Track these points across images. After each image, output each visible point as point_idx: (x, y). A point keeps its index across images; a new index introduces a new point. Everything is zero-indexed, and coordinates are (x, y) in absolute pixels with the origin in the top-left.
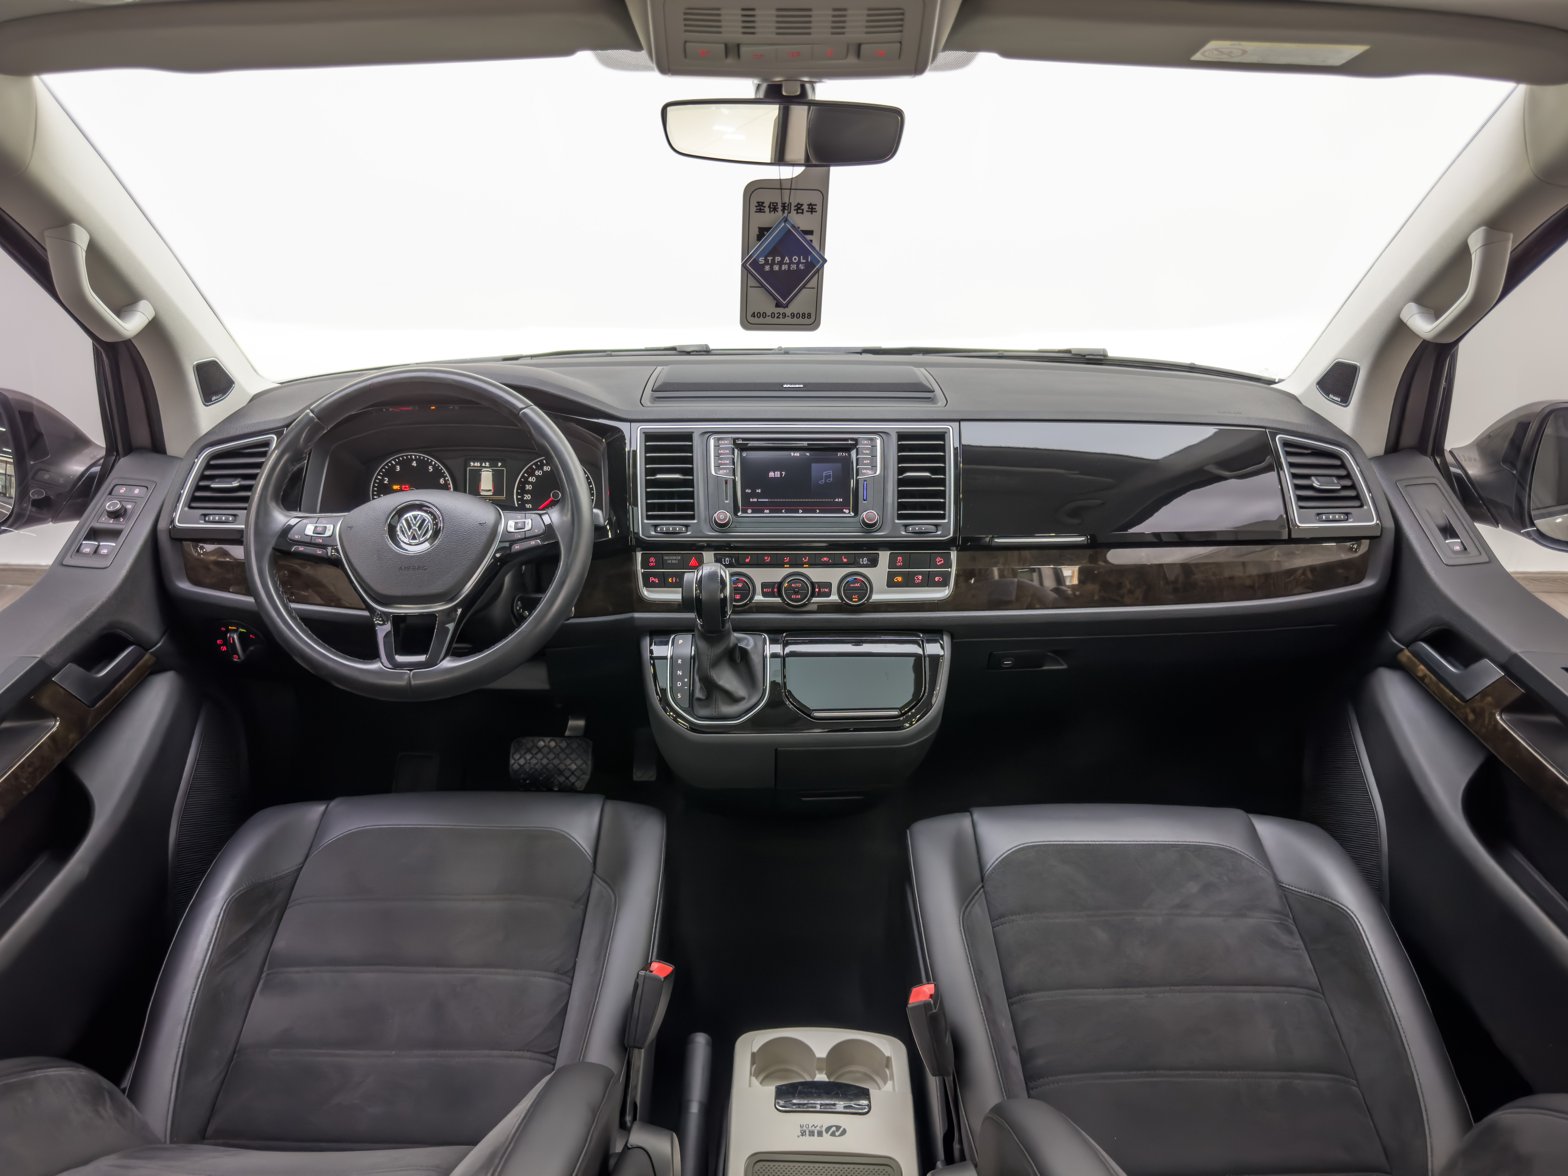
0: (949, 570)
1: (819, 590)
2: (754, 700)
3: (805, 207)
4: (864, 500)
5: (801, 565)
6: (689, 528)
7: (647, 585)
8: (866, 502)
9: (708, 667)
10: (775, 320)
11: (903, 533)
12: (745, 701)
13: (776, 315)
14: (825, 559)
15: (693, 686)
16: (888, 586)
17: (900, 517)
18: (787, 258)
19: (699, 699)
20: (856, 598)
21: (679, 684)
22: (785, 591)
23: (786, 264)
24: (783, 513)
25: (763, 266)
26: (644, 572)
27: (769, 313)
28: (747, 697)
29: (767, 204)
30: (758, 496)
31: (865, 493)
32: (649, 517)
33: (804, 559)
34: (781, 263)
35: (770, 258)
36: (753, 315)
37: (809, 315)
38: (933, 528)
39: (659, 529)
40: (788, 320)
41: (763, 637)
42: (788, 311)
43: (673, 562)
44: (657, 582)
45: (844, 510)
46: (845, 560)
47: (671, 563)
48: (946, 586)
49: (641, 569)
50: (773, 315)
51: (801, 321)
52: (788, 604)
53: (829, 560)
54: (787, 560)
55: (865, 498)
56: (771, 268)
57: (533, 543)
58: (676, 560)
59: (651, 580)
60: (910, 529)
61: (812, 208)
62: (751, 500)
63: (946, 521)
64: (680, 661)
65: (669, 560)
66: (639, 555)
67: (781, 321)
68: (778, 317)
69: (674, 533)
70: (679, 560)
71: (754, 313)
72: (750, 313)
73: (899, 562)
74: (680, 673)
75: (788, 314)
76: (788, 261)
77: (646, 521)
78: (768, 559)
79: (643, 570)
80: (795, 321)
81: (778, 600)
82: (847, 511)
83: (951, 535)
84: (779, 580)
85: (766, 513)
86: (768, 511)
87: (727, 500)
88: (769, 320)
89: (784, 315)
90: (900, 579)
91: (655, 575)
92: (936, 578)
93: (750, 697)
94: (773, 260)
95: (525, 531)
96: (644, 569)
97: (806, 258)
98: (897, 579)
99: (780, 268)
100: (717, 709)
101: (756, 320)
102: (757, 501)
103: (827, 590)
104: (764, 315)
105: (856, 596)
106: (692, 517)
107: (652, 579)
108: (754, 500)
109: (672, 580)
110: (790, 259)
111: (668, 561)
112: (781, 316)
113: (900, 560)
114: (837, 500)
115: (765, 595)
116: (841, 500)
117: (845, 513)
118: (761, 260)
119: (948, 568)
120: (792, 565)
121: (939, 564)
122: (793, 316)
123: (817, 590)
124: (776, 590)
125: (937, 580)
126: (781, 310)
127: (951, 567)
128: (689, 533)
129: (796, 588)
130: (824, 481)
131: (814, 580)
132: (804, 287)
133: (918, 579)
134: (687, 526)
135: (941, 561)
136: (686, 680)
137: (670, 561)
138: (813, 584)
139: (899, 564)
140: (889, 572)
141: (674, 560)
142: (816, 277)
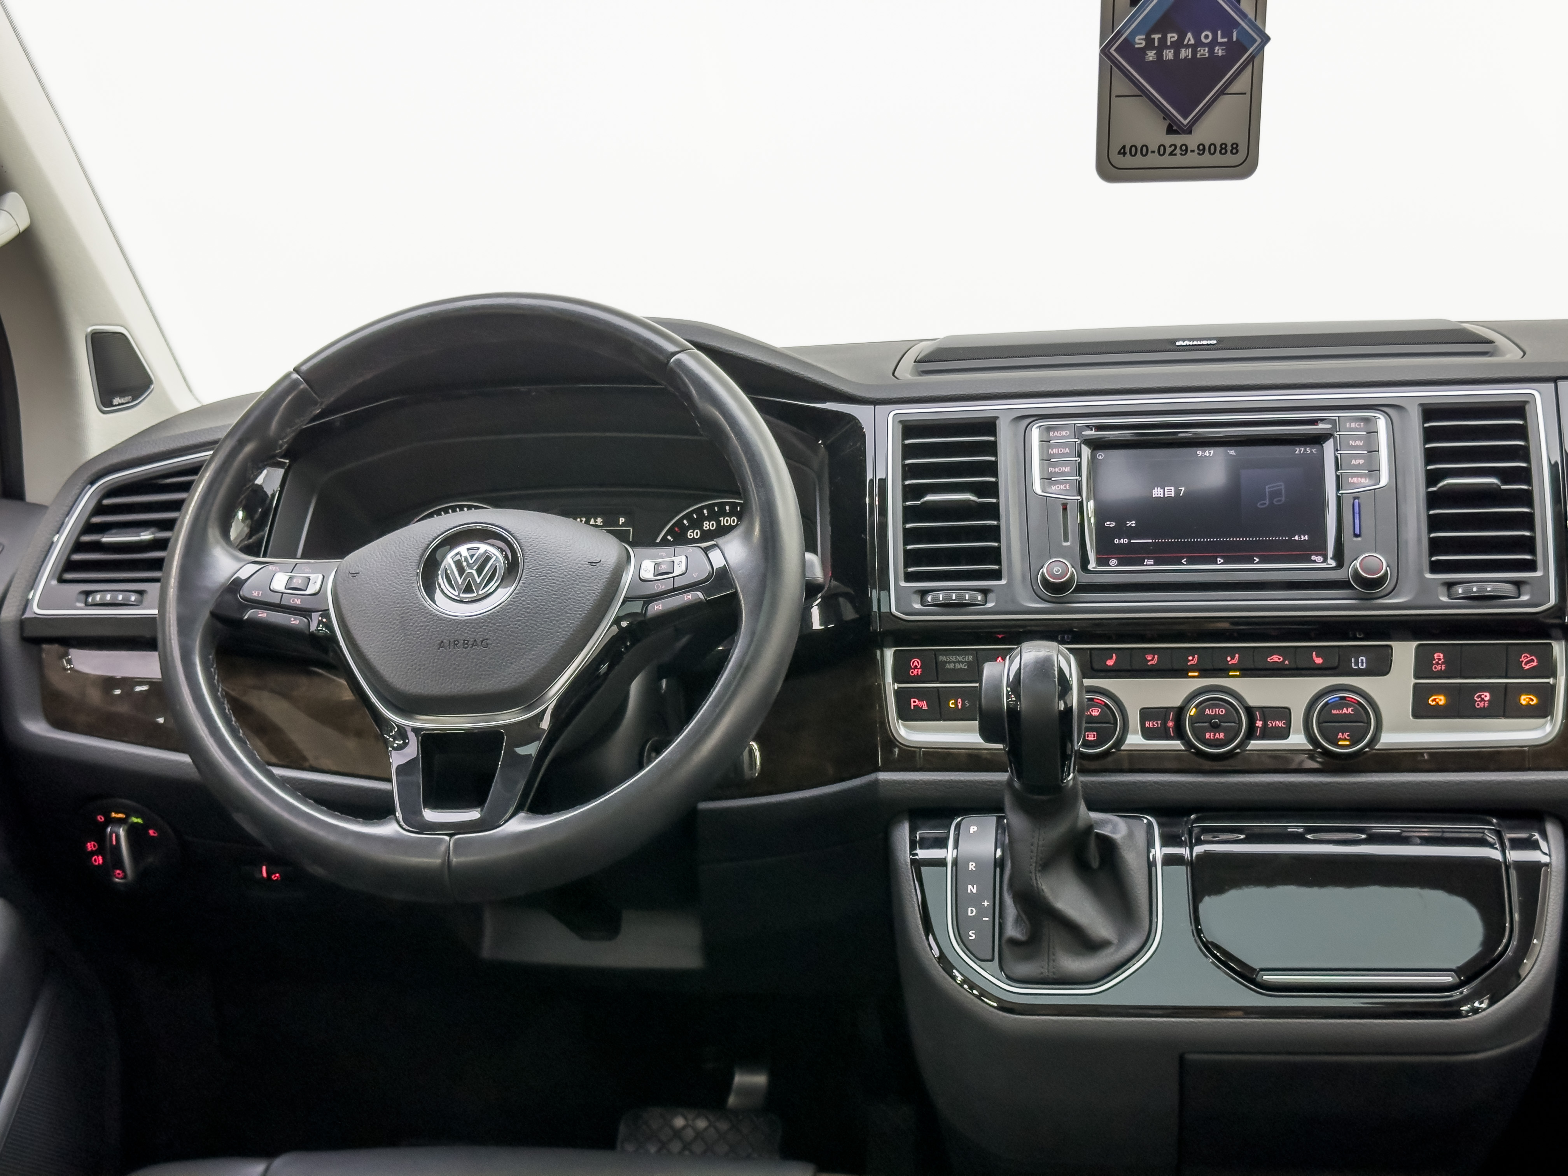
0: (1551, 681)
1: (1265, 724)
2: (1132, 946)
4: (1356, 536)
5: (1223, 672)
6: (991, 596)
7: (906, 714)
8: (1359, 539)
9: (1032, 868)
10: (1167, 161)
11: (1444, 599)
12: (1111, 950)
13: (1169, 150)
14: (1276, 658)
15: (1001, 917)
16: (1417, 714)
17: (1436, 567)
18: (1189, 35)
19: (1013, 942)
20: (1345, 739)
21: (972, 912)
22: (1192, 724)
23: (1188, 46)
24: (1184, 565)
25: (1143, 51)
26: (899, 688)
27: (1153, 147)
28: (1115, 941)
30: (1131, 533)
31: (1357, 521)
32: (909, 577)
33: (1229, 659)
34: (1177, 46)
35: (1156, 37)
36: (1122, 152)
37: (1235, 148)
38: (1509, 589)
39: (929, 599)
40: (1192, 159)
41: (1145, 821)
42: (1192, 141)
43: (958, 666)
44: (925, 707)
45: (1313, 557)
46: (1319, 661)
47: (954, 670)
48: (1545, 717)
49: (893, 684)
50: (1161, 150)
51: (1218, 159)
52: (1200, 753)
53: (1284, 661)
54: (1193, 660)
55: (1357, 532)
56: (1159, 55)
57: (688, 597)
58: (962, 662)
59: (913, 704)
60: (1460, 591)
62: (1116, 541)
63: (1539, 574)
64: (972, 866)
65: (949, 663)
66: (889, 654)
67: (1178, 160)
68: (1171, 154)
69: (960, 606)
70: (969, 663)
71: (1124, 147)
72: (1115, 149)
73: (1437, 663)
74: (972, 889)
75: (1193, 145)
76: (1192, 42)
77: (903, 584)
78: (1153, 659)
79: (896, 686)
80: (1206, 159)
81: (1177, 745)
82: (1319, 559)
83: (1553, 601)
84: (1178, 704)
85: (1146, 565)
86: (1152, 562)
87: (1066, 540)
88: (1153, 159)
89: (1185, 150)
90: (1441, 700)
91: (921, 694)
92: (1523, 697)
93: (1122, 941)
94: (1163, 40)
95: (674, 577)
96: (899, 682)
97: (1227, 34)
98: (1435, 699)
99: (1177, 54)
100: (1051, 963)
101: (1128, 161)
102: (1129, 542)
103: (1280, 724)
104: (1144, 150)
105: (1346, 735)
106: (997, 575)
107: (914, 702)
108: (1122, 541)
109: (956, 704)
110: (1197, 37)
111: (948, 666)
112: (1178, 151)
113: (1439, 659)
114: (1297, 538)
115: (1148, 734)
116: (1306, 538)
117: (1315, 562)
118: (1140, 41)
119: (1548, 677)
120: (1205, 672)
121: (1527, 667)
122: (1202, 149)
123: (1259, 724)
124: (1171, 724)
125: (1523, 702)
126: (1178, 140)
127: (1554, 674)
128: (990, 605)
129: (1215, 717)
130: (1267, 502)
131: (1252, 703)
132: (1222, 92)
133: (1483, 700)
134: (985, 592)
135: (1532, 660)
136: (986, 903)
137: (952, 666)
138: (1249, 710)
139: (1439, 668)
140: (1416, 685)
141: (959, 662)
142: (1248, 71)
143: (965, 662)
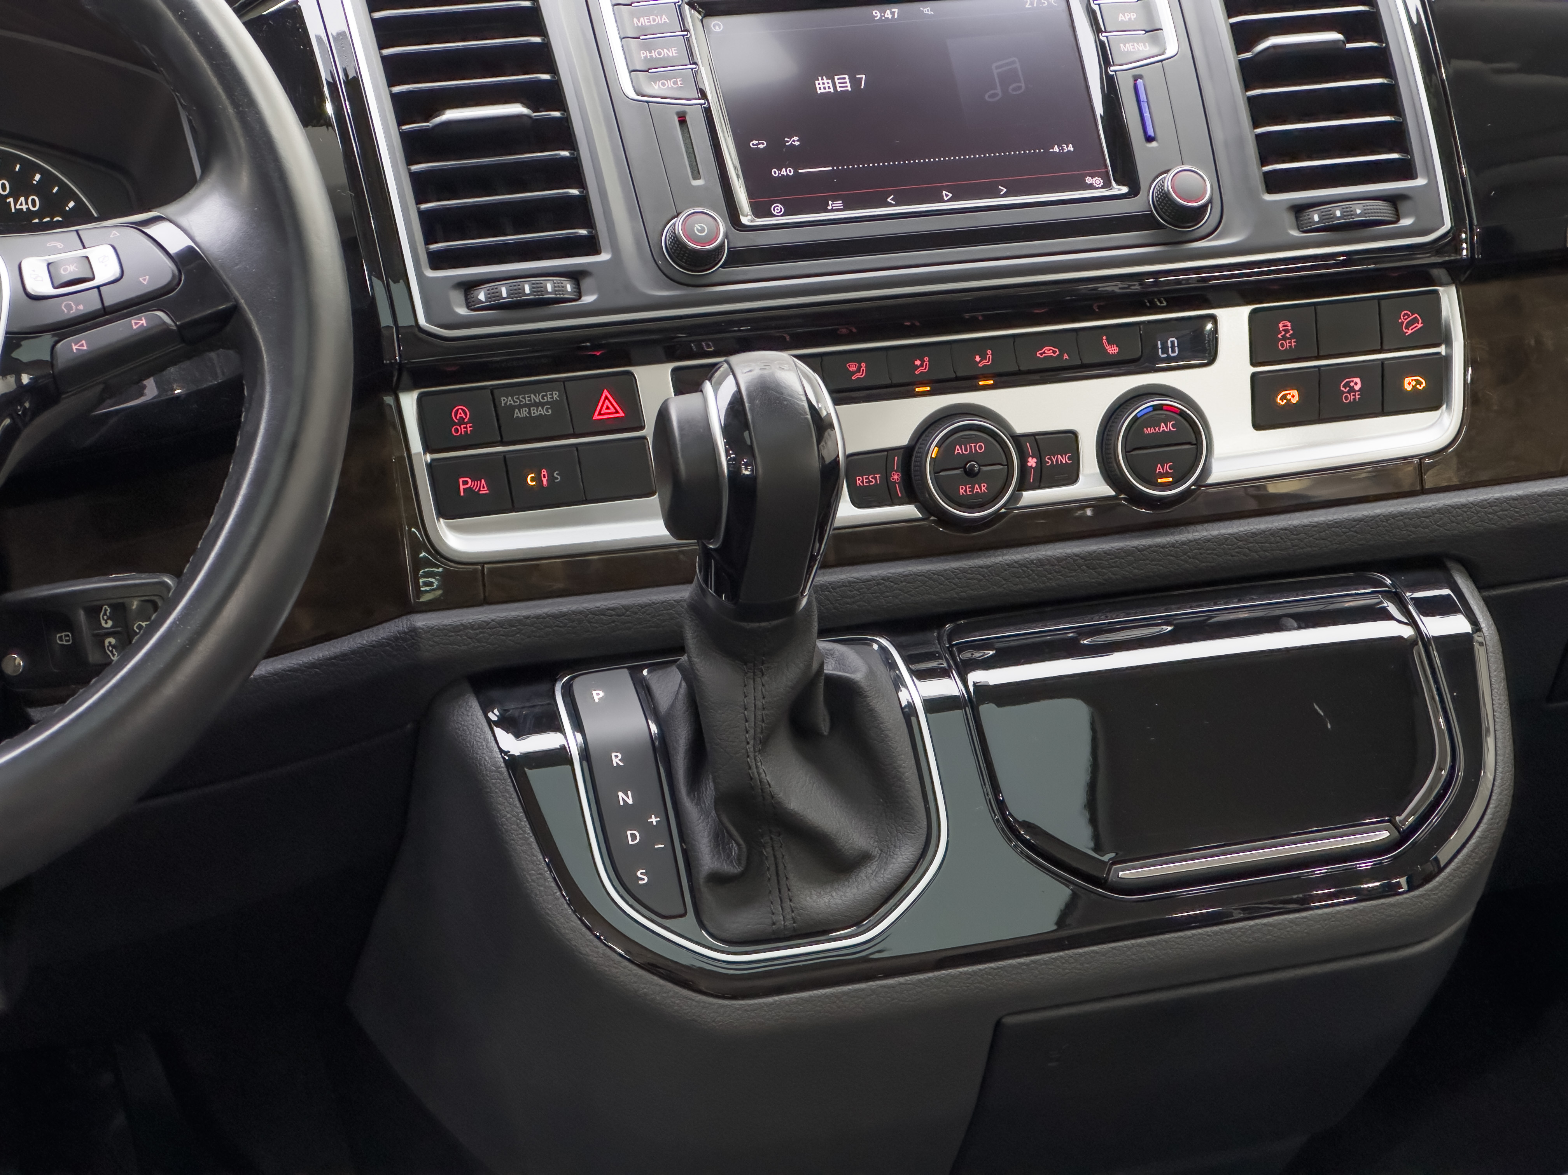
0: (1442, 350)
1: (1041, 462)
2: (904, 856)
4: (1149, 139)
5: (969, 383)
6: (586, 283)
7: (446, 511)
8: (1154, 144)
11: (1295, 233)
12: (871, 868)
14: (1048, 351)
15: (682, 839)
16: (1259, 424)
17: (1274, 183)
19: (718, 879)
20: (1166, 475)
21: (633, 837)
22: (935, 472)
24: (890, 205)
26: (433, 460)
28: (876, 852)
30: (795, 157)
31: (1147, 115)
32: (438, 261)
33: (978, 359)
38: (1382, 210)
39: (482, 296)
41: (875, 647)
43: (536, 412)
44: (485, 491)
45: (1089, 180)
46: (1113, 350)
47: (530, 419)
48: (1436, 408)
49: (425, 453)
52: (945, 519)
53: (1061, 355)
54: (922, 366)
55: (1148, 133)
57: (139, 323)
58: (542, 405)
60: (1316, 218)
62: (775, 173)
63: (1420, 181)
64: (616, 759)
65: (520, 407)
66: (409, 402)
69: (541, 303)
70: (553, 404)
73: (1284, 338)
74: (626, 798)
77: (430, 273)
78: (858, 371)
79: (429, 457)
81: (909, 511)
82: (1098, 181)
83: (1448, 225)
84: (906, 441)
85: (833, 210)
86: (839, 204)
87: (696, 175)
90: (1294, 396)
91: (475, 468)
92: (1407, 380)
93: (887, 850)
95: (98, 287)
96: (431, 452)
98: (1285, 396)
100: (787, 904)
102: (796, 173)
103: (1064, 459)
105: (1167, 466)
106: (591, 246)
107: (465, 484)
108: (784, 172)
109: (538, 479)
111: (517, 414)
113: (1286, 331)
114: (1056, 149)
115: (865, 497)
116: (1071, 148)
117: (1091, 187)
119: (1438, 345)
120: (940, 387)
121: (1410, 332)
123: (1032, 462)
124: (896, 477)
125: (1408, 388)
127: (1448, 341)
128: (588, 299)
129: (972, 457)
130: (999, 91)
131: (1020, 428)
133: (1352, 390)
134: (576, 276)
135: (1415, 321)
136: (654, 820)
137: (524, 413)
138: (1018, 439)
139: (1287, 344)
140: (1254, 376)
141: (537, 405)
143: (547, 403)
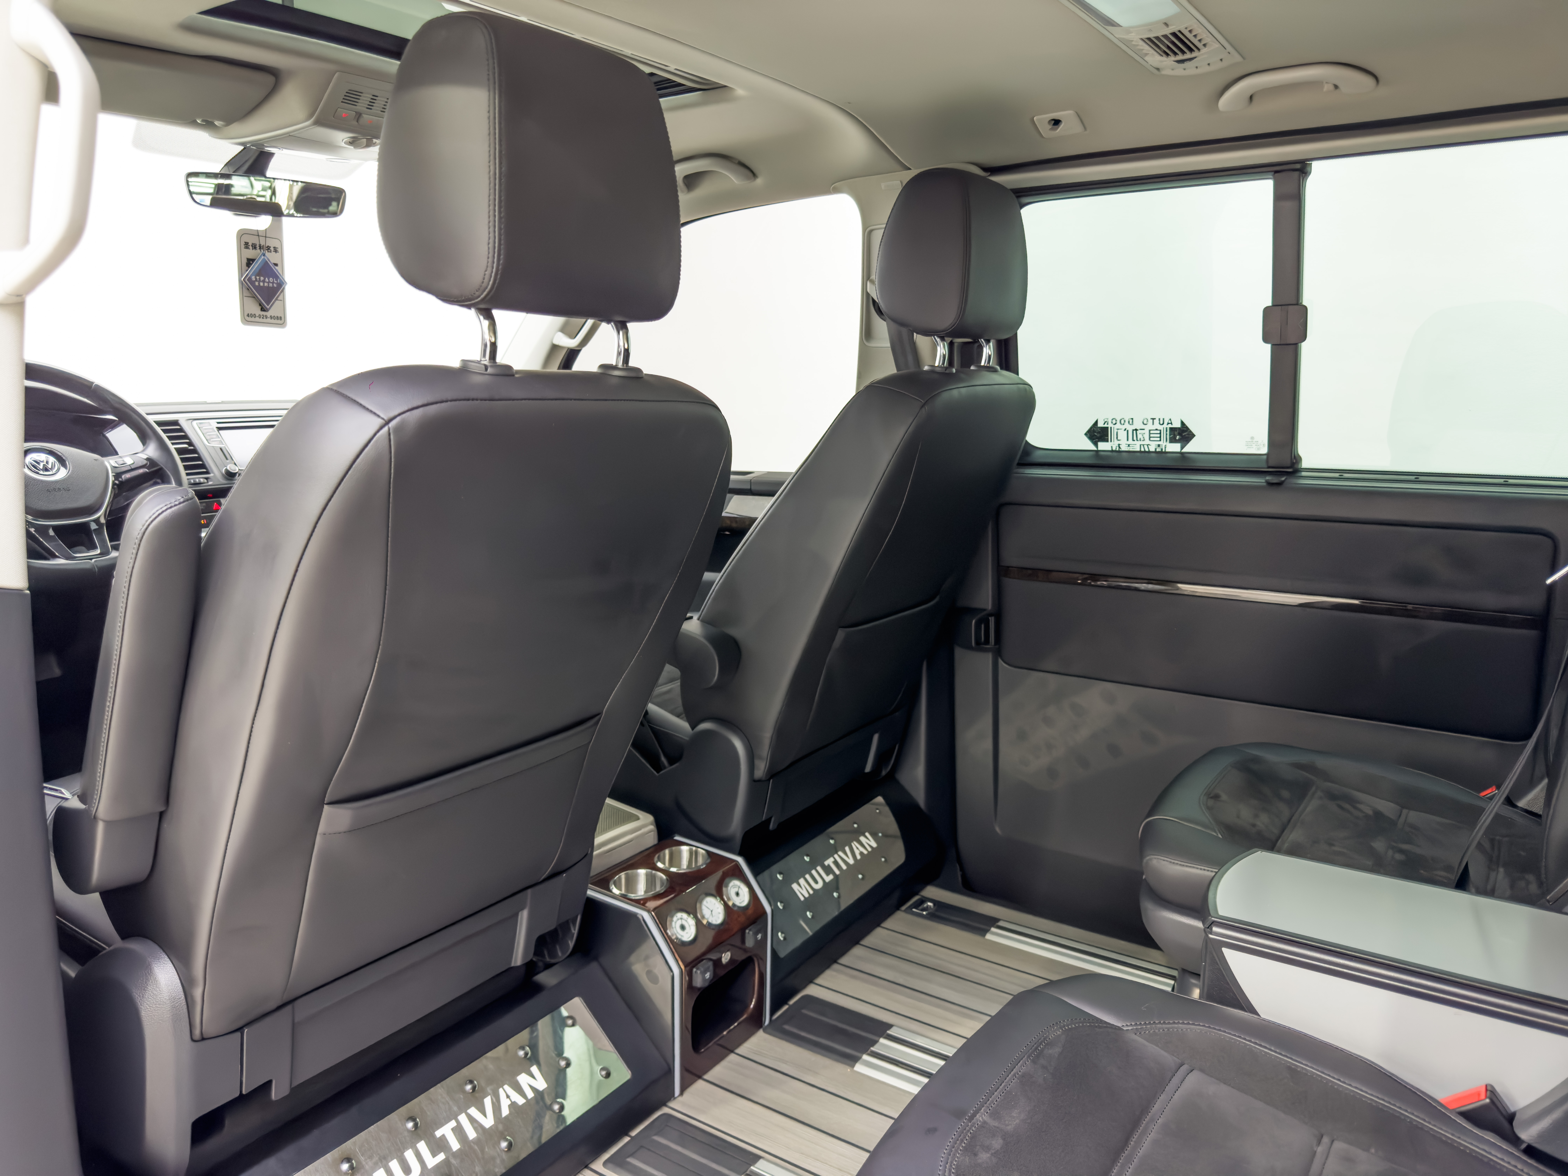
3: (272, 249)
6: (210, 480)
10: (261, 320)
13: (262, 317)
18: (267, 279)
23: (267, 282)
25: (254, 281)
27: (257, 315)
29: (250, 244)
34: (264, 281)
35: (258, 277)
36: (248, 315)
37: (281, 318)
40: (269, 320)
42: (268, 314)
50: (260, 316)
51: (276, 321)
56: (259, 284)
61: (276, 250)
67: (265, 320)
68: (263, 318)
71: (248, 314)
72: (246, 314)
75: (269, 316)
76: (268, 281)
80: (273, 321)
88: (257, 319)
89: (267, 317)
94: (260, 279)
97: (277, 280)
99: (264, 284)
101: (250, 319)
104: (254, 316)
106: (210, 472)
110: (269, 280)
112: (264, 317)
118: (253, 278)
122: (271, 317)
126: (264, 313)
128: (211, 483)
132: (277, 299)
134: (207, 478)
142: (282, 294)
